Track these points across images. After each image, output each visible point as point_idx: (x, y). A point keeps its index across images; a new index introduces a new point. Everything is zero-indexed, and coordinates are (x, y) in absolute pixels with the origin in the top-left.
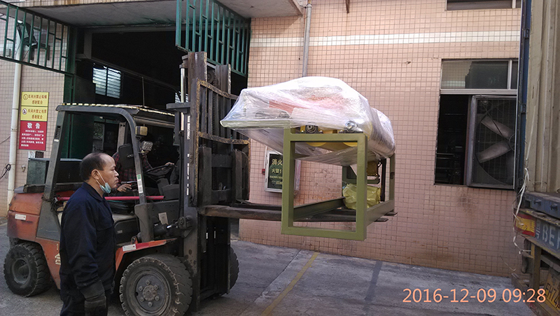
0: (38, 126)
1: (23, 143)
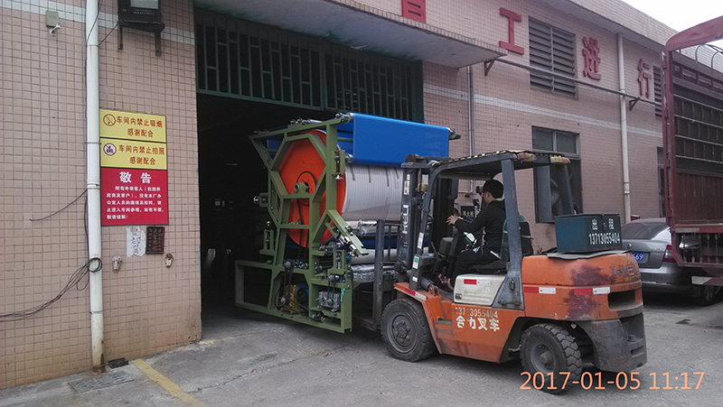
0: (146, 178)
1: (112, 214)
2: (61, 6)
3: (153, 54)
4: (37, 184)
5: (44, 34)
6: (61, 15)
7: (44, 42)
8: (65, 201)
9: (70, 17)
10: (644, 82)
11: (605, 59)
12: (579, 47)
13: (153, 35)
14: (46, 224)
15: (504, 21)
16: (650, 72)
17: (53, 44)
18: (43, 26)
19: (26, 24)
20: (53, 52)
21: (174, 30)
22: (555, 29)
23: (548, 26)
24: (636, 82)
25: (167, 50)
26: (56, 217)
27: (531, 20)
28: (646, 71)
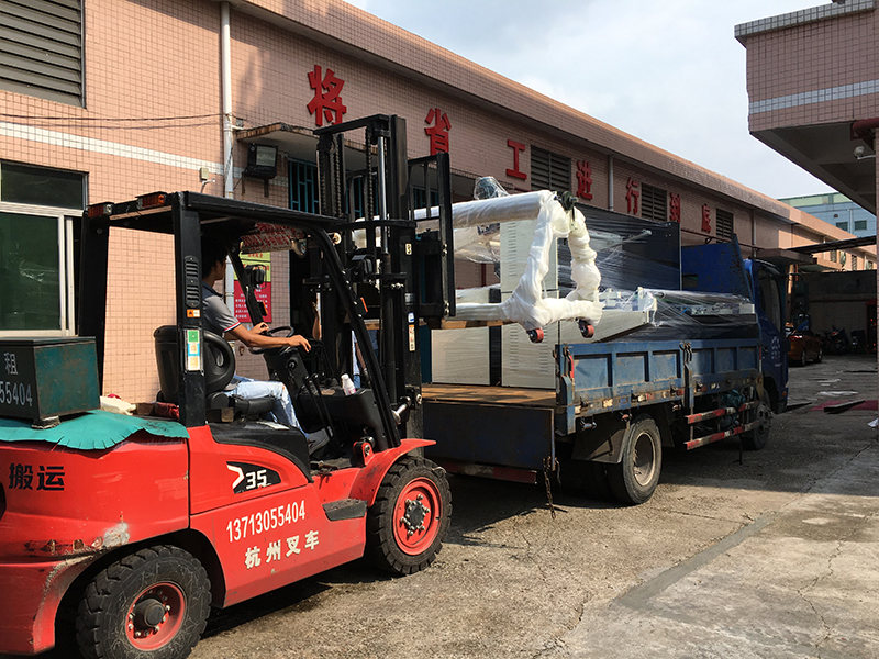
2: (209, 164)
3: (263, 195)
6: (209, 170)
9: (214, 171)
10: (632, 199)
11: (596, 179)
12: (574, 170)
13: (262, 181)
15: (512, 151)
16: (639, 190)
21: (277, 178)
22: (553, 155)
23: (548, 153)
24: (624, 199)
27: (533, 147)
28: (633, 188)
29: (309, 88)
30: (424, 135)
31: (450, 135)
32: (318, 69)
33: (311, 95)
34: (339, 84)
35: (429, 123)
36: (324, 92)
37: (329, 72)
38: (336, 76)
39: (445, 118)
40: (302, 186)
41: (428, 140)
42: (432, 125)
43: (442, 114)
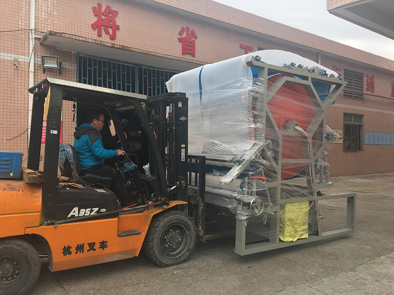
2: (20, 56)
3: (58, 74)
4: (9, 126)
5: (13, 68)
6: (20, 60)
7: (13, 71)
8: (19, 133)
9: (22, 60)
14: (12, 141)
15: (244, 51)
16: (342, 73)
17: (16, 71)
18: (12, 65)
19: (6, 64)
20: (16, 74)
21: (67, 64)
25: (64, 72)
26: (16, 139)
27: (259, 48)
29: (93, 16)
30: (177, 41)
31: (196, 42)
32: (100, 5)
33: (95, 19)
34: (116, 13)
35: (181, 35)
36: (103, 17)
37: (108, 7)
38: (113, 9)
39: (193, 32)
40: (90, 71)
41: (180, 45)
42: (184, 35)
43: (191, 30)
